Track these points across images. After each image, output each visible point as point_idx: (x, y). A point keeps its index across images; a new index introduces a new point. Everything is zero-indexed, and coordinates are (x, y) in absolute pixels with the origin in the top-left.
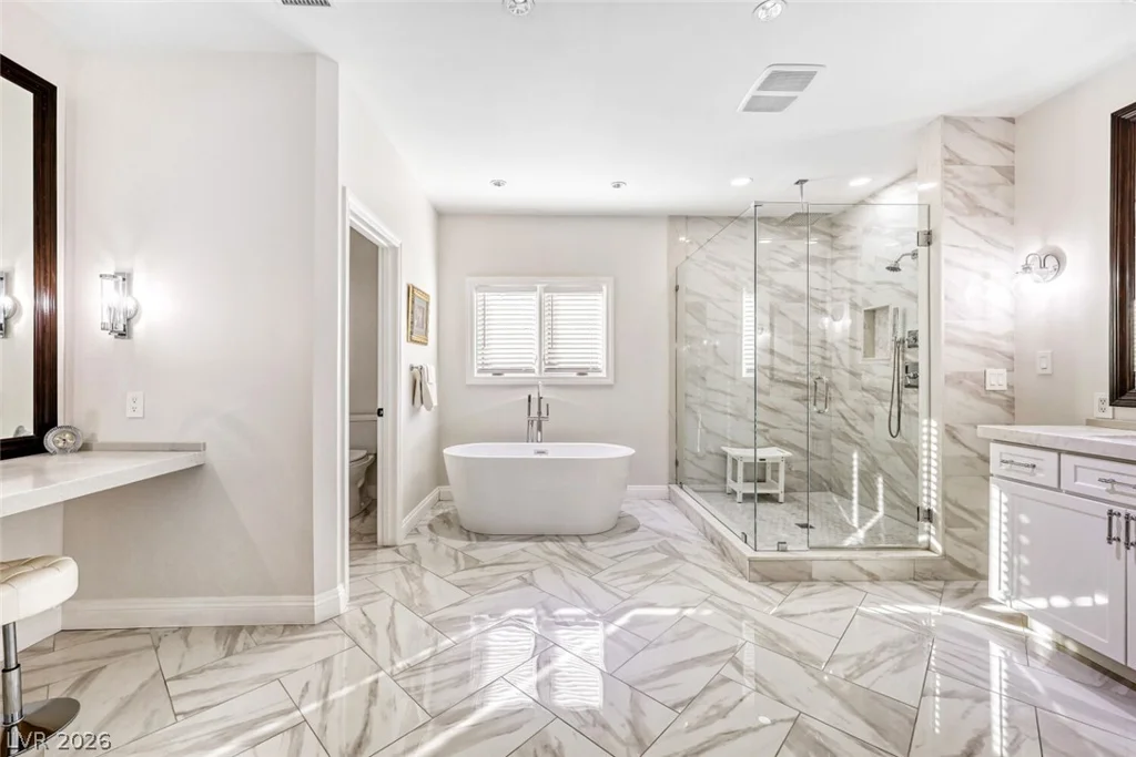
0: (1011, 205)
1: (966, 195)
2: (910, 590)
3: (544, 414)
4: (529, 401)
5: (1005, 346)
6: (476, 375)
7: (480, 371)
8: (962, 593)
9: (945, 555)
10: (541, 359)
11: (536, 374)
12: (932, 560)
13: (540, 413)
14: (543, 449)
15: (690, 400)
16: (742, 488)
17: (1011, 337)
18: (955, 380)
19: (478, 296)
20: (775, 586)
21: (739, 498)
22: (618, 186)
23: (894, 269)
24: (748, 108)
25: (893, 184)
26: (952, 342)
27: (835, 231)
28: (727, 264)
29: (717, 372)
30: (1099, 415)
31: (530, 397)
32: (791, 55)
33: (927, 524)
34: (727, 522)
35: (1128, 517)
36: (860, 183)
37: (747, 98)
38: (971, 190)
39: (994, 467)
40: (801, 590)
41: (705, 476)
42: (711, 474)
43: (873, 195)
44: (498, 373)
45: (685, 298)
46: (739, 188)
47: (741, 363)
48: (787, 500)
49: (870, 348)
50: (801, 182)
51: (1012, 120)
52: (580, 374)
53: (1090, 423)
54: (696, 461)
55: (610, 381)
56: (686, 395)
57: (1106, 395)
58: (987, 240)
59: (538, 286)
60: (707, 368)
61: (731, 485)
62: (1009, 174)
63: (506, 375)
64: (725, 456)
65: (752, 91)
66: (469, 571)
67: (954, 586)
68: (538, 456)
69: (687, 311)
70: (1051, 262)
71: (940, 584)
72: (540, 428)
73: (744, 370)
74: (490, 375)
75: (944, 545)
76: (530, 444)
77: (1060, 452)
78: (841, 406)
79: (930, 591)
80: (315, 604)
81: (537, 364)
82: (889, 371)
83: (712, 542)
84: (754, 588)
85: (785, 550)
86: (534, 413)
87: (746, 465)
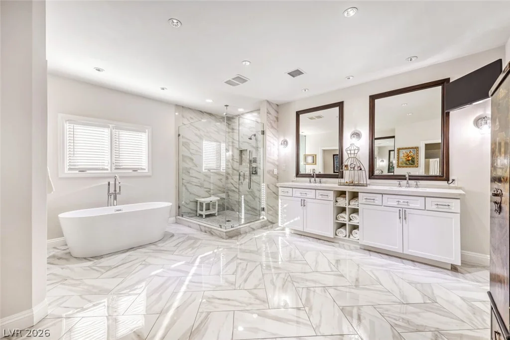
0: (278, 127)
1: (271, 123)
2: (261, 230)
3: (118, 191)
4: (109, 185)
5: (277, 163)
6: (66, 171)
7: (70, 169)
8: (272, 228)
9: (267, 220)
10: (112, 163)
11: (109, 171)
12: (265, 221)
13: (115, 191)
14: (119, 209)
15: (184, 181)
16: (204, 213)
17: (278, 161)
18: (269, 172)
19: (67, 126)
20: (233, 238)
21: (204, 216)
22: (163, 89)
23: (251, 139)
24: (226, 82)
25: (248, 112)
26: (268, 162)
27: (230, 122)
28: (197, 128)
29: (193, 169)
30: (294, 179)
31: (109, 183)
32: (244, 74)
33: (263, 212)
34: (210, 224)
35: (304, 200)
36: (241, 110)
37: (228, 79)
38: (272, 122)
39: (280, 193)
40: (240, 238)
41: (190, 211)
42: (191, 210)
43: (242, 114)
44: (82, 171)
45: (181, 140)
46: (208, 102)
47: (202, 167)
48: (218, 215)
49: (241, 162)
50: (227, 106)
51: (278, 105)
52: (134, 171)
53: (293, 181)
54: (186, 205)
55: (150, 174)
56: (183, 179)
57: (295, 175)
58: (274, 135)
59: (110, 125)
60: (190, 168)
61: (199, 212)
62: (277, 118)
63: (88, 172)
64: (196, 202)
65: (230, 78)
66: (108, 272)
67: (269, 227)
68: (117, 212)
69: (183, 145)
70: (285, 142)
71: (266, 227)
72: (115, 198)
73: (203, 169)
74: (77, 172)
75: (267, 218)
76: (110, 207)
77: (292, 188)
78: (232, 181)
79: (265, 229)
80: (34, 313)
81: (109, 166)
82: (248, 169)
83: (206, 232)
84: (227, 241)
85: (233, 227)
86: (112, 190)
87: (206, 204)
